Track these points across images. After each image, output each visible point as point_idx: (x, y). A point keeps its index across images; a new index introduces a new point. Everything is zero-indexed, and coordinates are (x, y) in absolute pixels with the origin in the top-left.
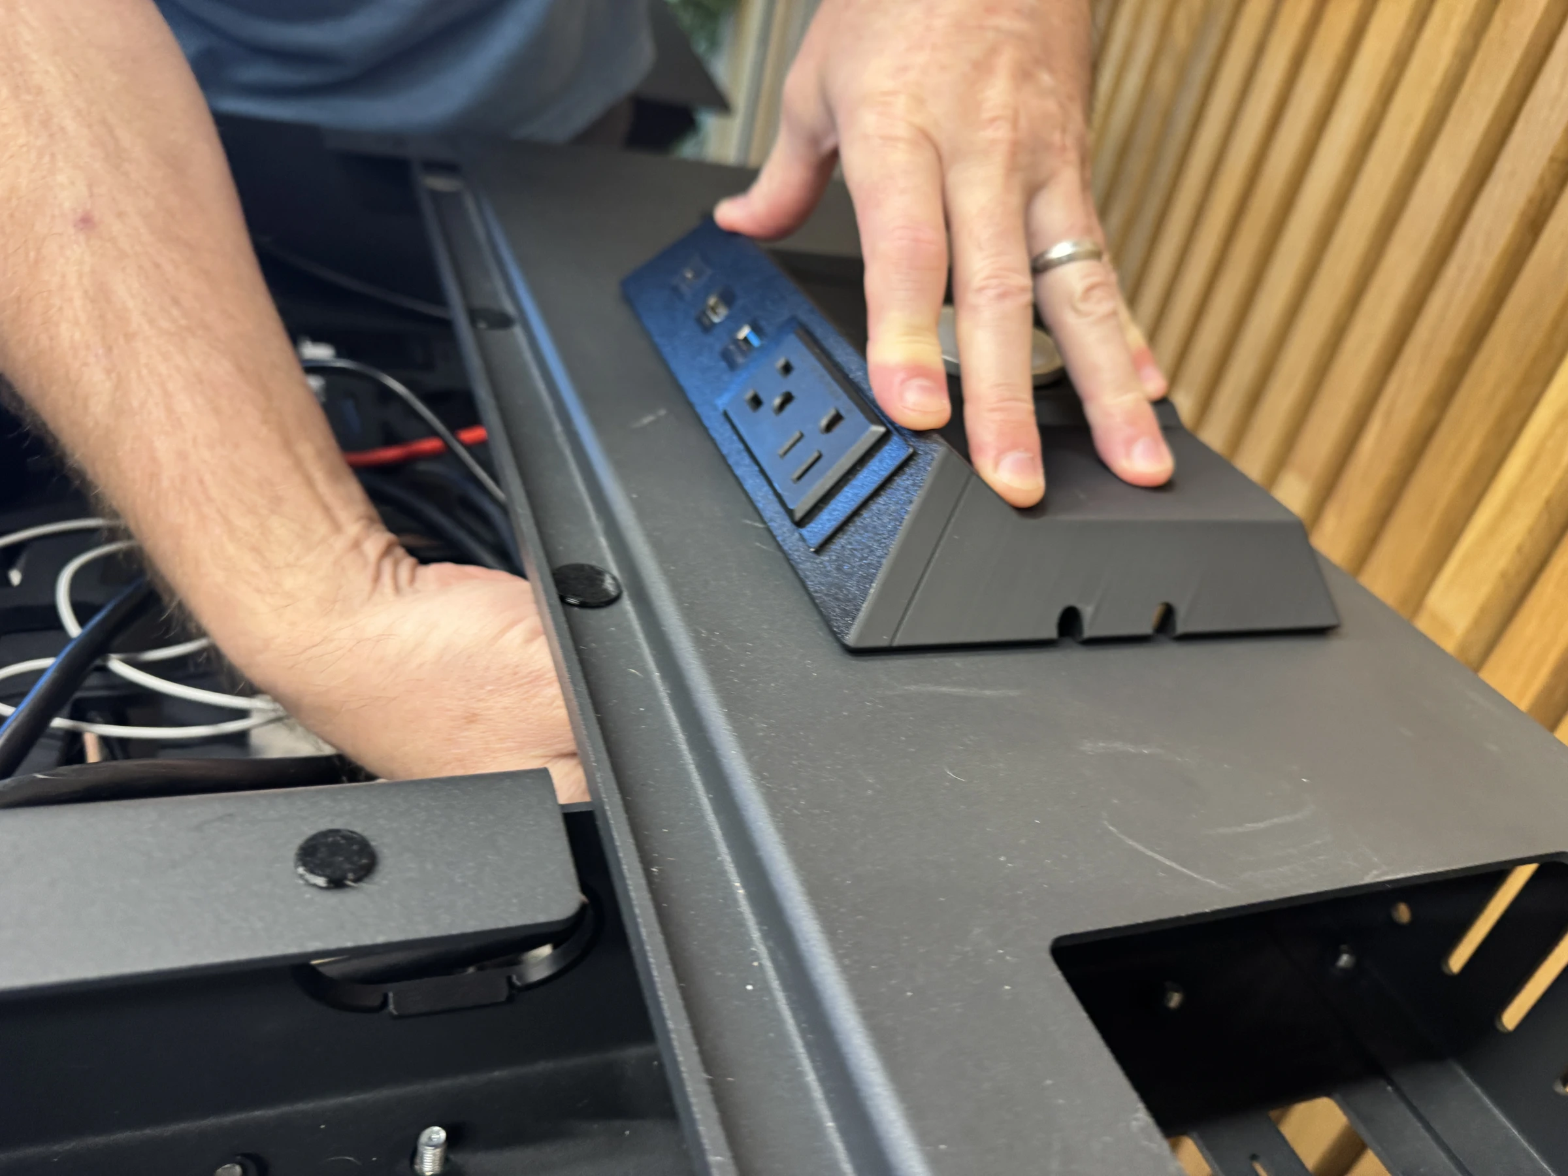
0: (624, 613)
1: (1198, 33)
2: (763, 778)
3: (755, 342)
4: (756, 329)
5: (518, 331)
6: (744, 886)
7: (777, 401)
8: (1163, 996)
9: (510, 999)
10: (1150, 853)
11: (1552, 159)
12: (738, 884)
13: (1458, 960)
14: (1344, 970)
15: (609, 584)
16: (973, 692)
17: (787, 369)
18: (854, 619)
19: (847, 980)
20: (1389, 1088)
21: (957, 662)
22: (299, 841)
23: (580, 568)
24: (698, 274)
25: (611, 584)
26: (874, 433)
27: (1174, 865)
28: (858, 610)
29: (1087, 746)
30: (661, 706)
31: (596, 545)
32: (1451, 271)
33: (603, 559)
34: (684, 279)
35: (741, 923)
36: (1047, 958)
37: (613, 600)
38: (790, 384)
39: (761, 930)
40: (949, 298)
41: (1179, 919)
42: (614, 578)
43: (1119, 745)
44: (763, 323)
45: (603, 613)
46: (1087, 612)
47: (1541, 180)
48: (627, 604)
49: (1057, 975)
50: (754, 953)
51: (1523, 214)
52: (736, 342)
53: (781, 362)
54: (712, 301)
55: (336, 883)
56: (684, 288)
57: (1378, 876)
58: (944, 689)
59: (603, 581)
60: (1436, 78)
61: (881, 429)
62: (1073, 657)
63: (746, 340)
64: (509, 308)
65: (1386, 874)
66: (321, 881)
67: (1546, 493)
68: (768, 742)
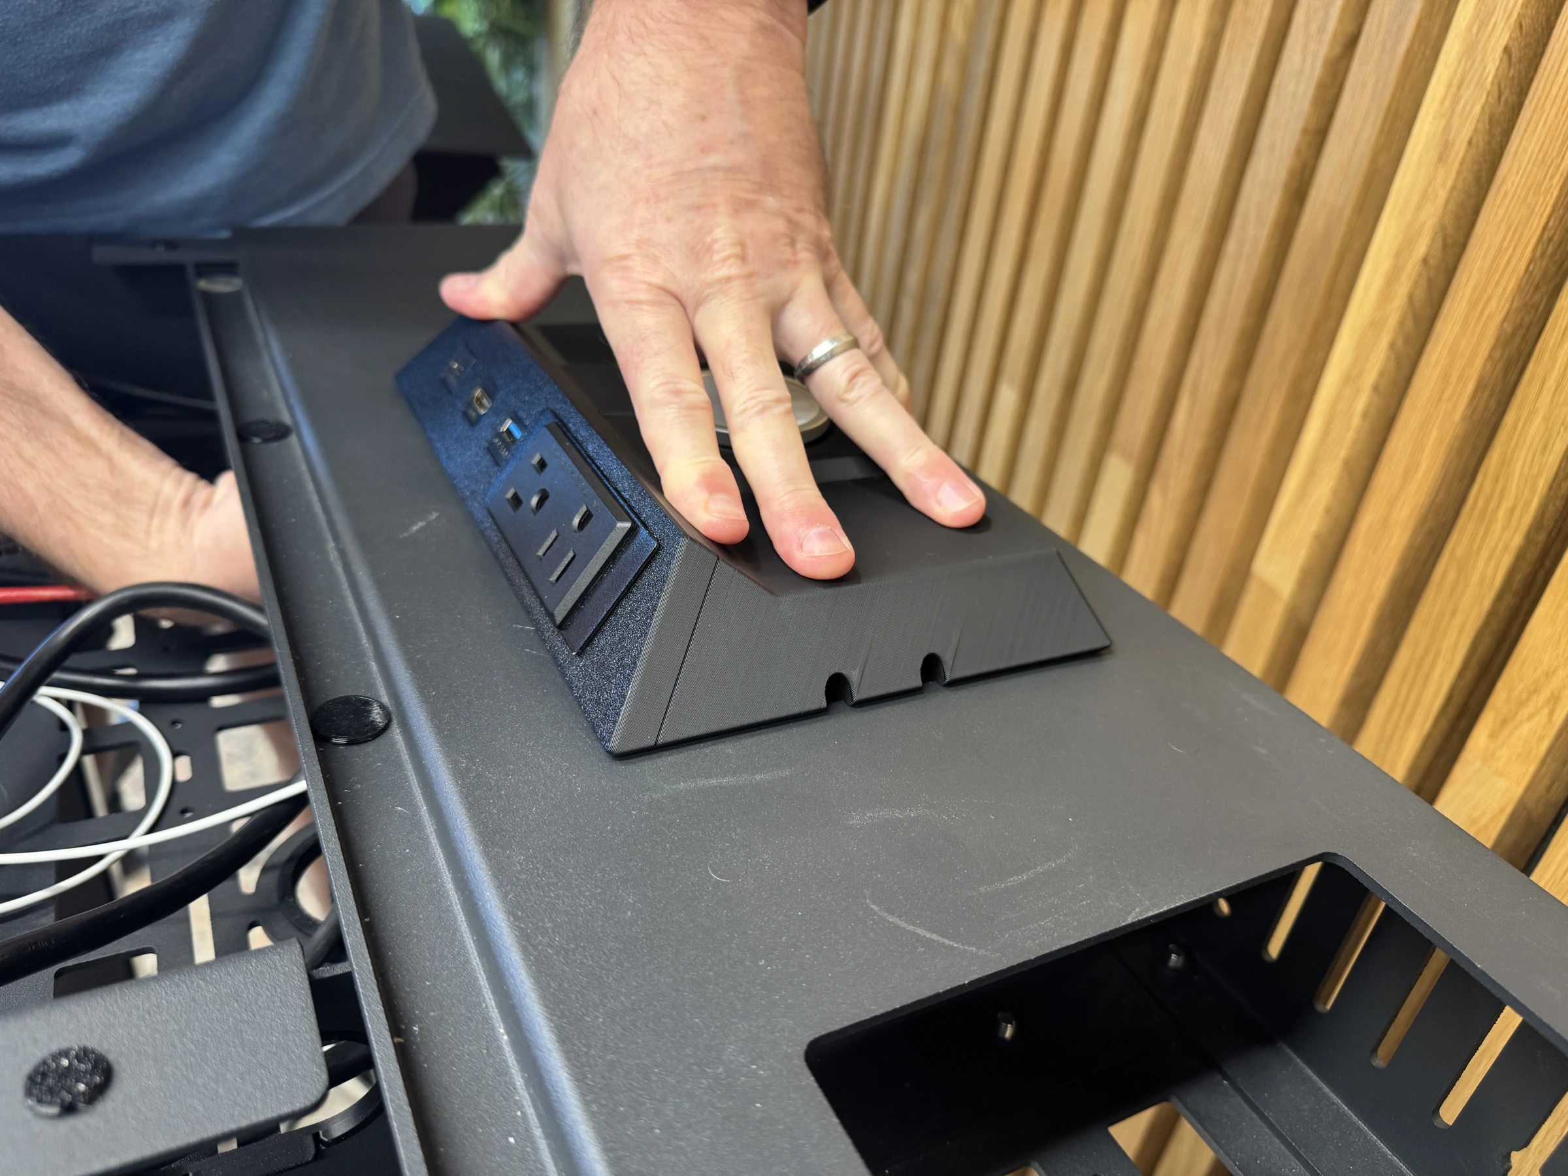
0: (393, 744)
1: (974, 27)
2: (516, 918)
3: (518, 434)
4: (518, 421)
5: (293, 439)
6: (508, 1033)
7: (534, 500)
8: (996, 1029)
9: (318, 1155)
10: (911, 928)
11: (1305, 131)
12: (502, 1031)
13: (1275, 947)
14: (1175, 970)
15: (377, 716)
16: (743, 779)
17: (542, 465)
18: (614, 723)
19: (594, 1128)
20: (1225, 1082)
21: (728, 748)
22: (27, 1068)
23: (347, 700)
24: (464, 363)
25: (379, 713)
26: (623, 529)
27: (934, 937)
28: (618, 714)
29: (855, 820)
30: (427, 843)
31: (366, 671)
32: (1231, 246)
33: (372, 686)
34: (451, 369)
35: (504, 1072)
36: (800, 1063)
37: (380, 732)
38: (545, 480)
39: (523, 1077)
40: (704, 365)
41: (938, 995)
42: (382, 706)
43: (886, 813)
44: (522, 414)
45: (370, 747)
46: (853, 676)
47: (1298, 152)
48: (396, 733)
49: (810, 1081)
50: (516, 1102)
51: (1287, 185)
52: (499, 435)
53: (536, 459)
54: (478, 392)
55: (69, 1109)
56: (452, 380)
57: (1140, 913)
58: (714, 782)
59: (370, 712)
60: (1192, 59)
61: (628, 525)
62: (846, 722)
63: (508, 431)
64: (286, 419)
65: (1148, 910)
66: (54, 1110)
67: (1343, 453)
68: (524, 876)
